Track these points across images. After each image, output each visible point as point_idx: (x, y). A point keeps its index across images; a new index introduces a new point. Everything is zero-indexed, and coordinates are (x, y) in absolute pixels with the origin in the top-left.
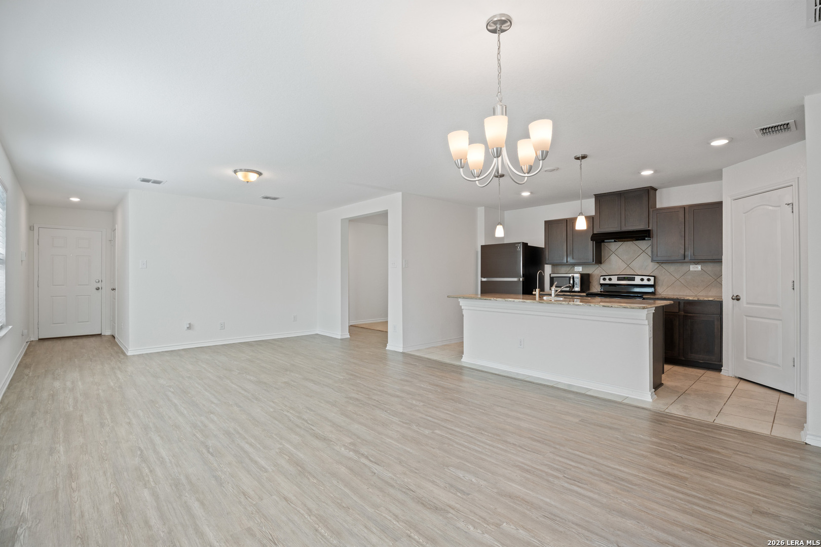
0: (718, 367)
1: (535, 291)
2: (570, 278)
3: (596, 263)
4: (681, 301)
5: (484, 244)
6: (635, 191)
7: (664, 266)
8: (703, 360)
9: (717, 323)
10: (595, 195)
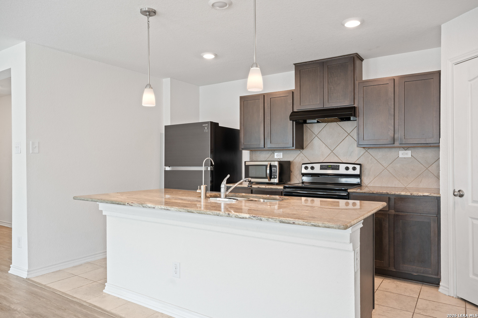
0: (435, 282)
1: (200, 189)
2: (266, 166)
3: (296, 148)
4: (392, 198)
5: (169, 124)
6: (339, 59)
7: (371, 151)
8: (417, 272)
9: (433, 225)
10: (294, 64)
